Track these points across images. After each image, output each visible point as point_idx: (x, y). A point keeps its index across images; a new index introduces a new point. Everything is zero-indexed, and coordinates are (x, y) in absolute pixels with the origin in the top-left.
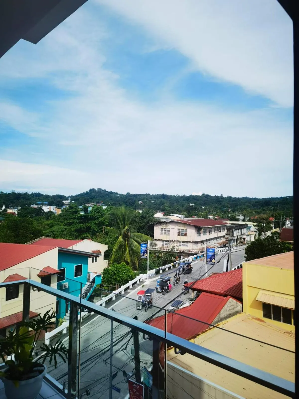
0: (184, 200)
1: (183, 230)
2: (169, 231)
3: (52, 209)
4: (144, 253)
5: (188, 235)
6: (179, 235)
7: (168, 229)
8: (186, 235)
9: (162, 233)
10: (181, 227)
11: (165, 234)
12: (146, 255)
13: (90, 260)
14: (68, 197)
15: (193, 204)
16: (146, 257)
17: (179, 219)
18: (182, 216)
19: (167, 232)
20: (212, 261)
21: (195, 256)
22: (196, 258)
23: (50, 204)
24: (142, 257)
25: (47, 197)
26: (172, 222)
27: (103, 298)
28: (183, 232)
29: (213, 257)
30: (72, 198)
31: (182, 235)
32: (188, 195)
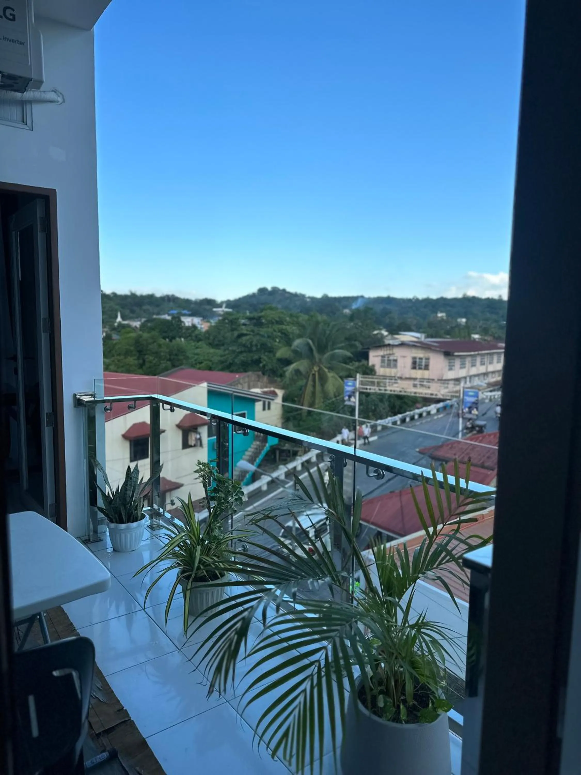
0: (425, 307)
1: (421, 359)
2: (396, 361)
3: (197, 321)
4: (350, 397)
5: (431, 367)
6: (414, 368)
7: (395, 358)
8: (427, 367)
9: (383, 364)
10: (419, 354)
11: (389, 366)
12: (353, 399)
13: (259, 406)
14: (222, 303)
15: (444, 314)
16: (353, 404)
17: (415, 340)
18: (421, 336)
19: (392, 363)
20: (473, 412)
21: (441, 405)
22: (445, 408)
23: (193, 314)
24: (347, 403)
25: (188, 302)
26: (403, 344)
27: (281, 467)
28: (422, 362)
29: (474, 406)
30: (229, 304)
31: (420, 369)
32: (434, 296)
